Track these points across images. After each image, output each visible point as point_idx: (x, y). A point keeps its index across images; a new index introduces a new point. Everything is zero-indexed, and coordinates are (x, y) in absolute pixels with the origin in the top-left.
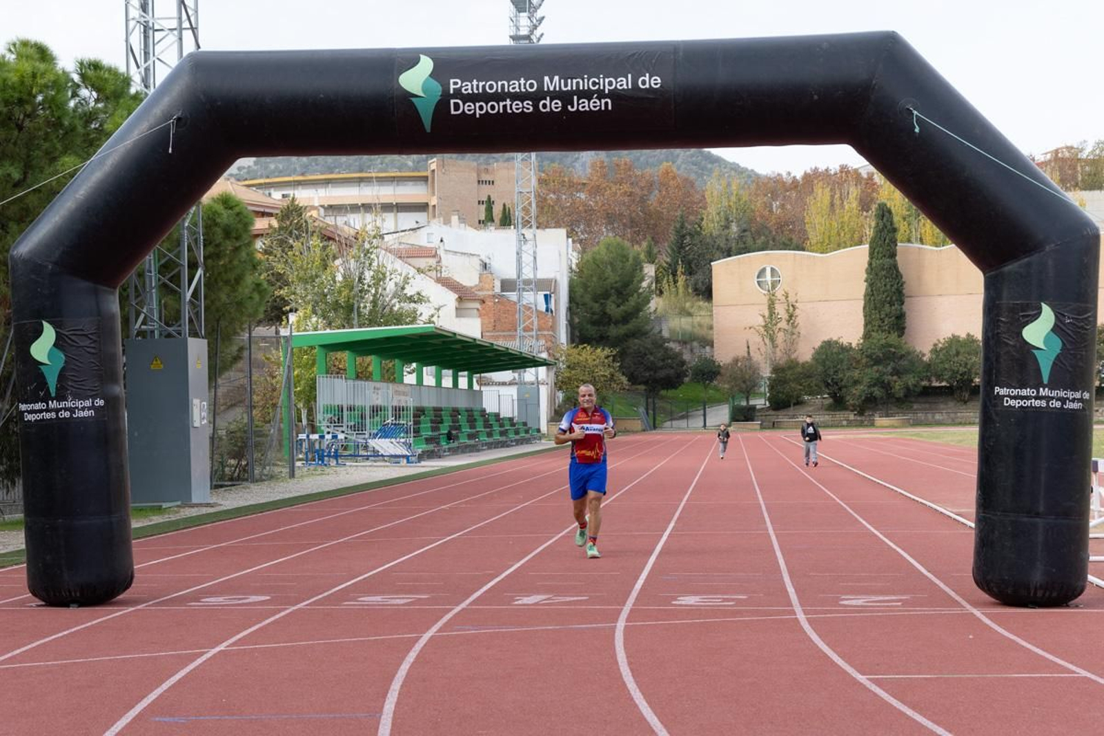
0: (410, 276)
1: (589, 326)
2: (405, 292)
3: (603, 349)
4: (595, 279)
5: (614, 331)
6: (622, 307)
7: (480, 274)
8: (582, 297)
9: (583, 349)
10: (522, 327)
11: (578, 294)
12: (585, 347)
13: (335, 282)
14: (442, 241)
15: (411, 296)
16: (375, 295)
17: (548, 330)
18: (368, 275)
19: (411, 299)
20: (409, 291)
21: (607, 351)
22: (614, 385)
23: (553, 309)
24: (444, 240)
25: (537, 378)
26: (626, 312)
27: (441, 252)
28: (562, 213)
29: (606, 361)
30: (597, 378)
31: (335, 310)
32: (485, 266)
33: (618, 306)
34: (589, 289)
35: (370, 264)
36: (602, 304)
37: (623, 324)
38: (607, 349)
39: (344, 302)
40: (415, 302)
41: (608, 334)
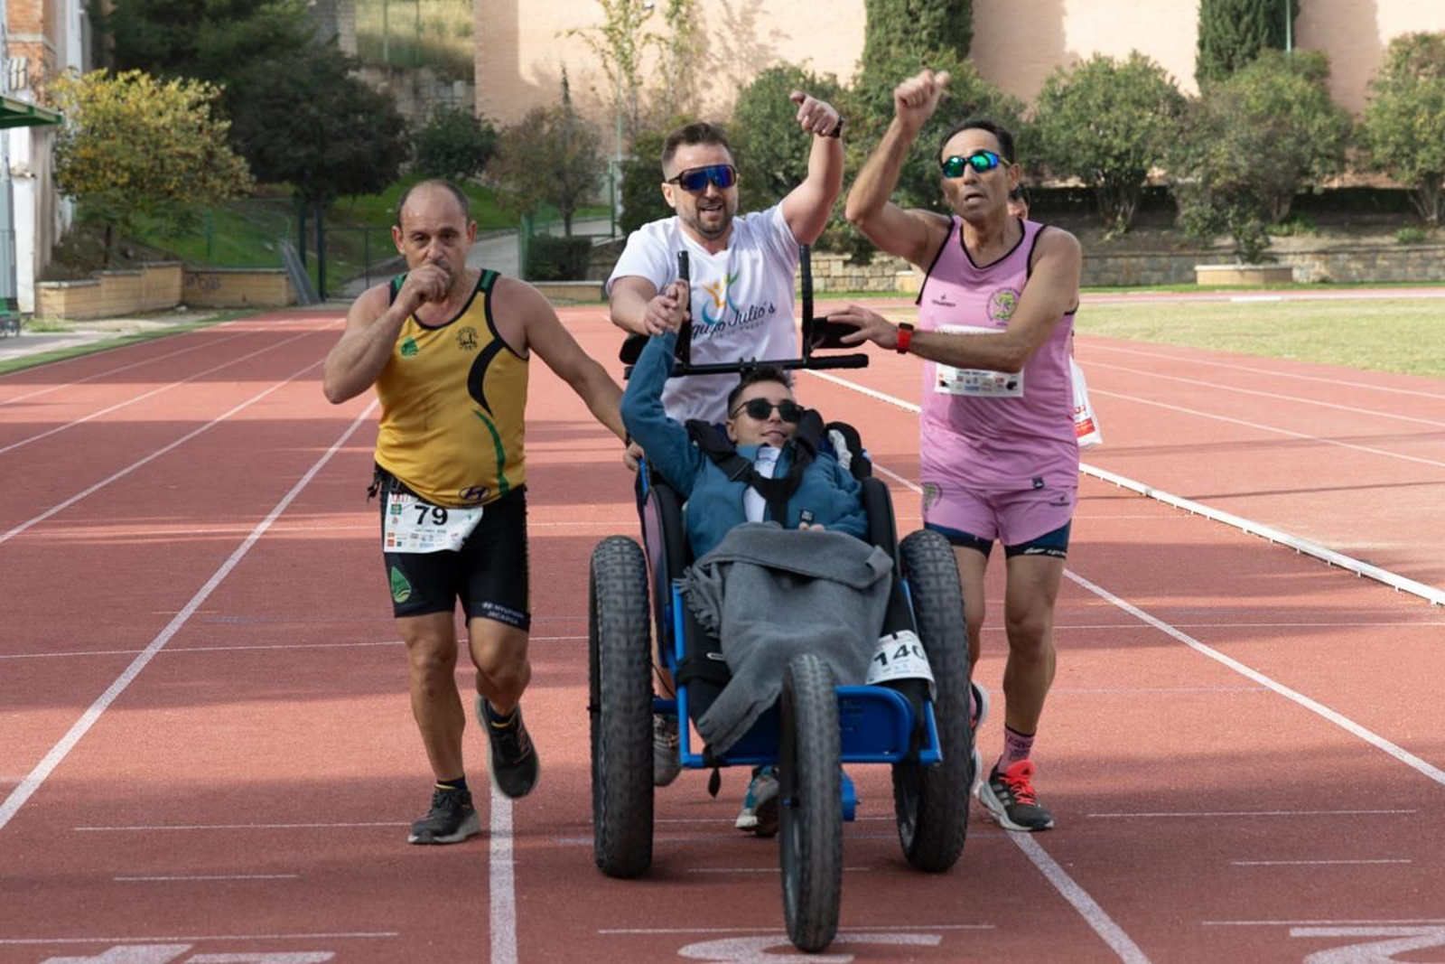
3: (184, 85)
5: (210, 37)
9: (127, 82)
12: (133, 79)
17: (34, 30)
22: (212, 181)
29: (193, 116)
37: (236, 18)
41: (196, 44)
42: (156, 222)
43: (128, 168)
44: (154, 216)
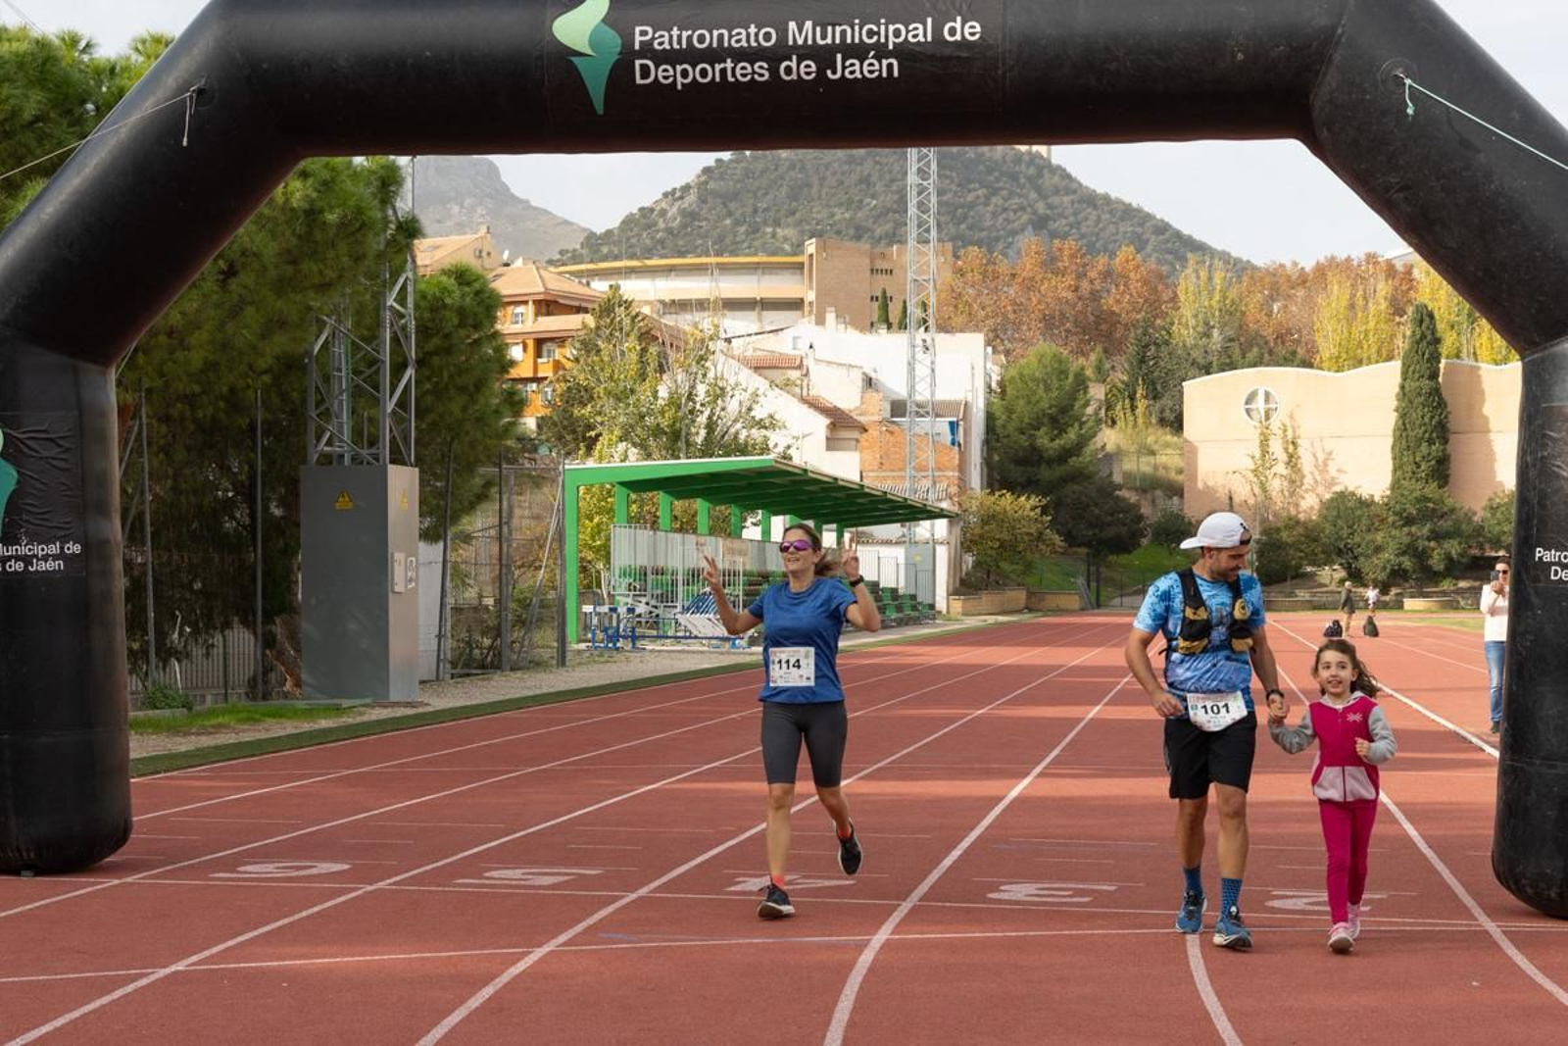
0: (760, 392)
1: (1012, 466)
2: (752, 414)
3: (1028, 498)
4: (1022, 402)
5: (1045, 474)
6: (1057, 441)
7: (863, 392)
8: (1004, 426)
9: (1000, 496)
10: (913, 464)
11: (999, 423)
12: (1004, 494)
13: (656, 397)
14: (811, 347)
15: (761, 420)
16: (710, 418)
17: (953, 470)
18: (701, 390)
19: (760, 424)
20: (759, 413)
21: (1034, 500)
22: (1041, 546)
23: (962, 442)
24: (815, 346)
25: (933, 535)
26: (1063, 448)
27: (809, 362)
28: (983, 313)
29: (1032, 514)
30: (1019, 537)
31: (655, 436)
32: (869, 382)
33: (1052, 440)
34: (1013, 416)
35: (704, 375)
36: (1031, 435)
37: (1059, 465)
38: (1033, 497)
39: (668, 426)
40: (766, 428)
41: (1038, 477)
42: (1015, 567)
43: (999, 540)
44: (1012, 563)
